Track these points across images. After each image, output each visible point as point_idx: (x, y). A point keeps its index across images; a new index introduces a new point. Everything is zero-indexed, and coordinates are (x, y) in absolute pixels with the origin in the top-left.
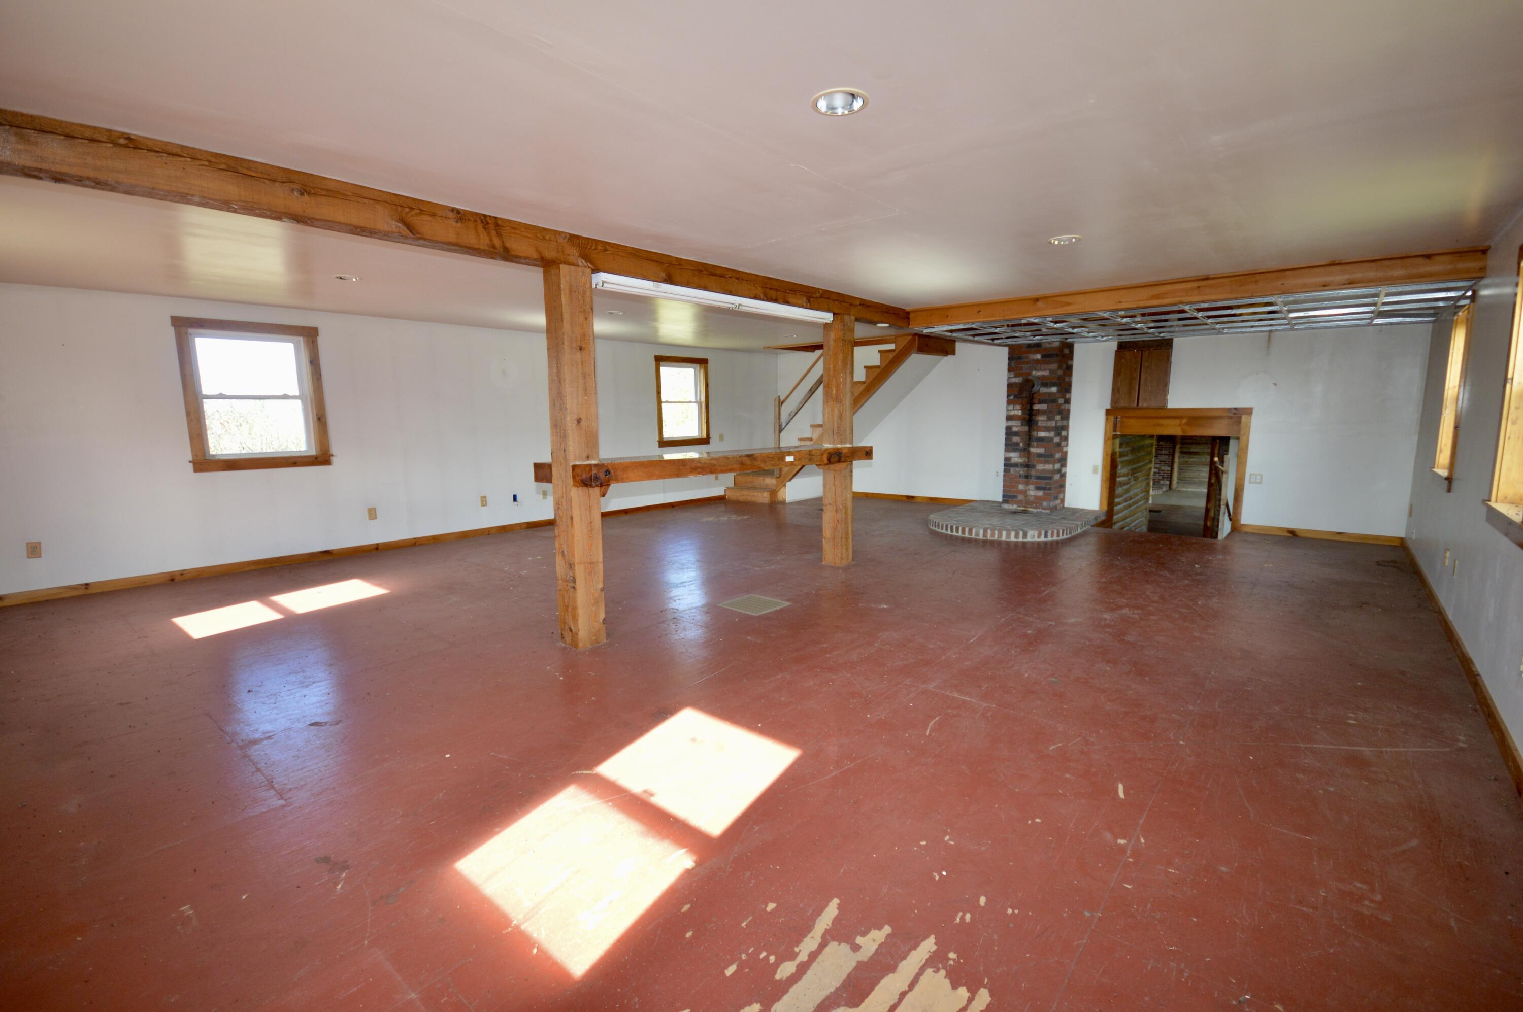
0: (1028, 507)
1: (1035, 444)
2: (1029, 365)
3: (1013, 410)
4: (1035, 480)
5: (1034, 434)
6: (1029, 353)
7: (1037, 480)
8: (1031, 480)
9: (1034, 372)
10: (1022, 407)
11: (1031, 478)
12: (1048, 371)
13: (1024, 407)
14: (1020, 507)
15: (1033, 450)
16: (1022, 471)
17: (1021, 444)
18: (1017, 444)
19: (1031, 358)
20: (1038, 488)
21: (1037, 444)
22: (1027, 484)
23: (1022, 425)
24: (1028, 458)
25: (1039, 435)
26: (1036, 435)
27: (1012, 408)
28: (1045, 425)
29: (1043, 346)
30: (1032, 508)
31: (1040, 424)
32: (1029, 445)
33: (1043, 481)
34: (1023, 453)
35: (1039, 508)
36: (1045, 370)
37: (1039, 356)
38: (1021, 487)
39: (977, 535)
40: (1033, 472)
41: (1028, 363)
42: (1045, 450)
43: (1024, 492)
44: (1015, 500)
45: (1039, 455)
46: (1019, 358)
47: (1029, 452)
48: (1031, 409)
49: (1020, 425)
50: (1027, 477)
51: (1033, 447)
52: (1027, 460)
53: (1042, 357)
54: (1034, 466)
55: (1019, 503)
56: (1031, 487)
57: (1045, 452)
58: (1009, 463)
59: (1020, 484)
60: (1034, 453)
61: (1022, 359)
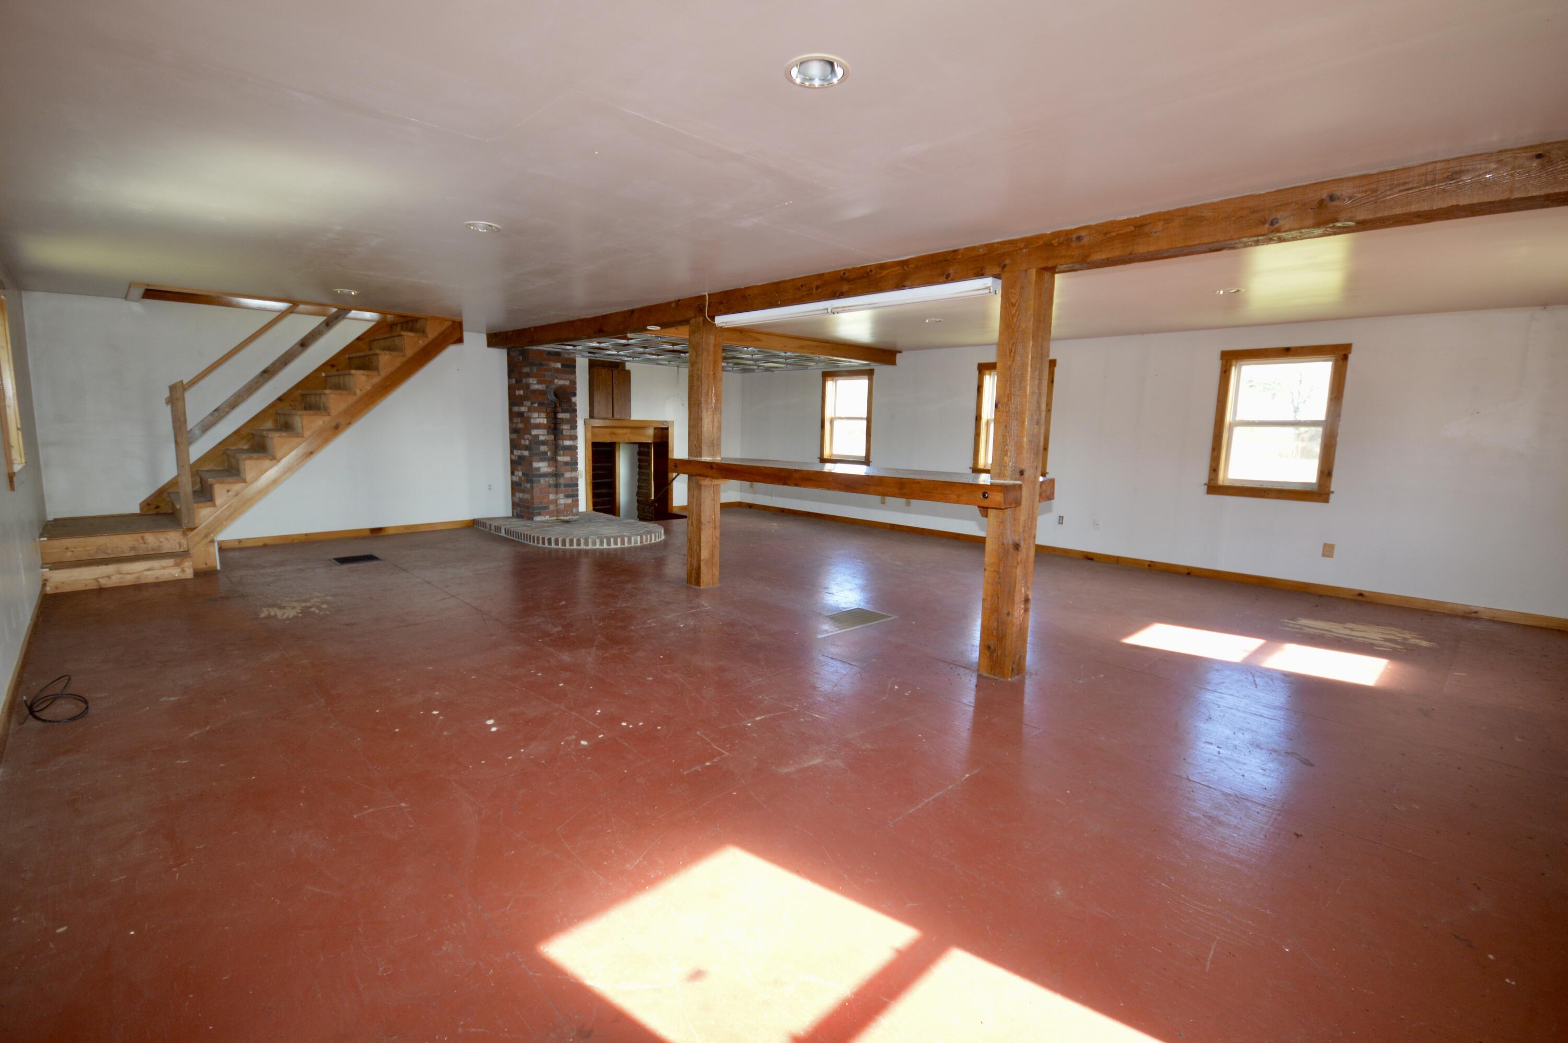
0: (560, 516)
1: (562, 452)
2: (549, 373)
3: (538, 418)
4: (564, 489)
5: (560, 442)
6: (549, 360)
7: (567, 489)
8: (560, 489)
9: (556, 381)
10: (546, 415)
11: (560, 487)
12: (568, 381)
13: (548, 416)
14: (552, 517)
15: (560, 459)
16: (551, 481)
17: (549, 454)
18: (545, 453)
19: (552, 366)
20: (567, 496)
21: (563, 453)
22: (557, 493)
23: (548, 433)
24: (556, 467)
25: (564, 444)
26: (562, 444)
27: (537, 416)
28: (569, 434)
29: (563, 356)
30: (563, 516)
31: (565, 433)
32: (555, 453)
33: (570, 489)
34: (551, 462)
35: (570, 515)
36: (566, 380)
37: (559, 365)
38: (552, 497)
40: (562, 481)
41: (549, 370)
42: (571, 458)
43: (555, 502)
44: (547, 510)
45: (566, 464)
46: (541, 365)
47: (556, 461)
48: (555, 418)
49: (546, 433)
50: (557, 486)
51: (560, 456)
52: (555, 469)
53: (563, 366)
54: (562, 475)
55: (551, 514)
56: (561, 496)
57: (571, 460)
58: (538, 473)
59: (551, 494)
60: (561, 461)
61: (544, 366)
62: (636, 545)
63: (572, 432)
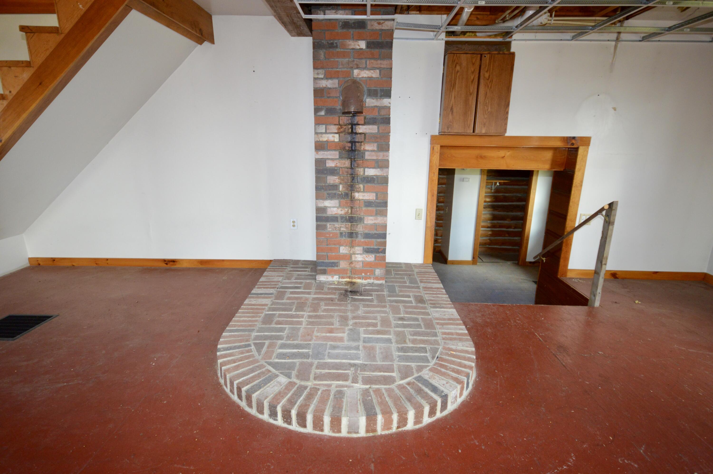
0: (355, 278)
1: (361, 186)
2: (346, 60)
3: (326, 133)
4: (363, 240)
5: (360, 171)
6: (346, 37)
7: (367, 240)
8: (357, 240)
9: (356, 72)
10: (339, 129)
11: (357, 237)
12: (378, 71)
13: (342, 130)
14: (343, 278)
15: (357, 195)
16: (344, 227)
17: (341, 187)
18: (335, 187)
19: (352, 47)
20: (368, 251)
21: (364, 187)
22: (352, 246)
23: (341, 157)
24: (352, 208)
25: (366, 174)
26: (362, 174)
27: (324, 131)
28: (375, 158)
29: (369, 27)
30: (360, 278)
31: (367, 156)
32: (352, 188)
33: (374, 240)
34: (344, 201)
35: (370, 278)
36: (373, 69)
37: (362, 45)
38: (343, 250)
39: (353, 428)
40: (360, 229)
41: (344, 55)
42: (377, 195)
43: (348, 257)
44: (336, 268)
45: (368, 204)
46: (332, 46)
47: (352, 199)
48: (353, 133)
49: (338, 157)
50: (351, 235)
51: (358, 192)
52: (350, 211)
53: (368, 45)
54: (361, 220)
55: (342, 273)
56: (358, 249)
57: (377, 198)
58: (324, 215)
59: (342, 245)
60: (359, 200)
61: (337, 47)
62: (355, 436)
63: (381, 156)
